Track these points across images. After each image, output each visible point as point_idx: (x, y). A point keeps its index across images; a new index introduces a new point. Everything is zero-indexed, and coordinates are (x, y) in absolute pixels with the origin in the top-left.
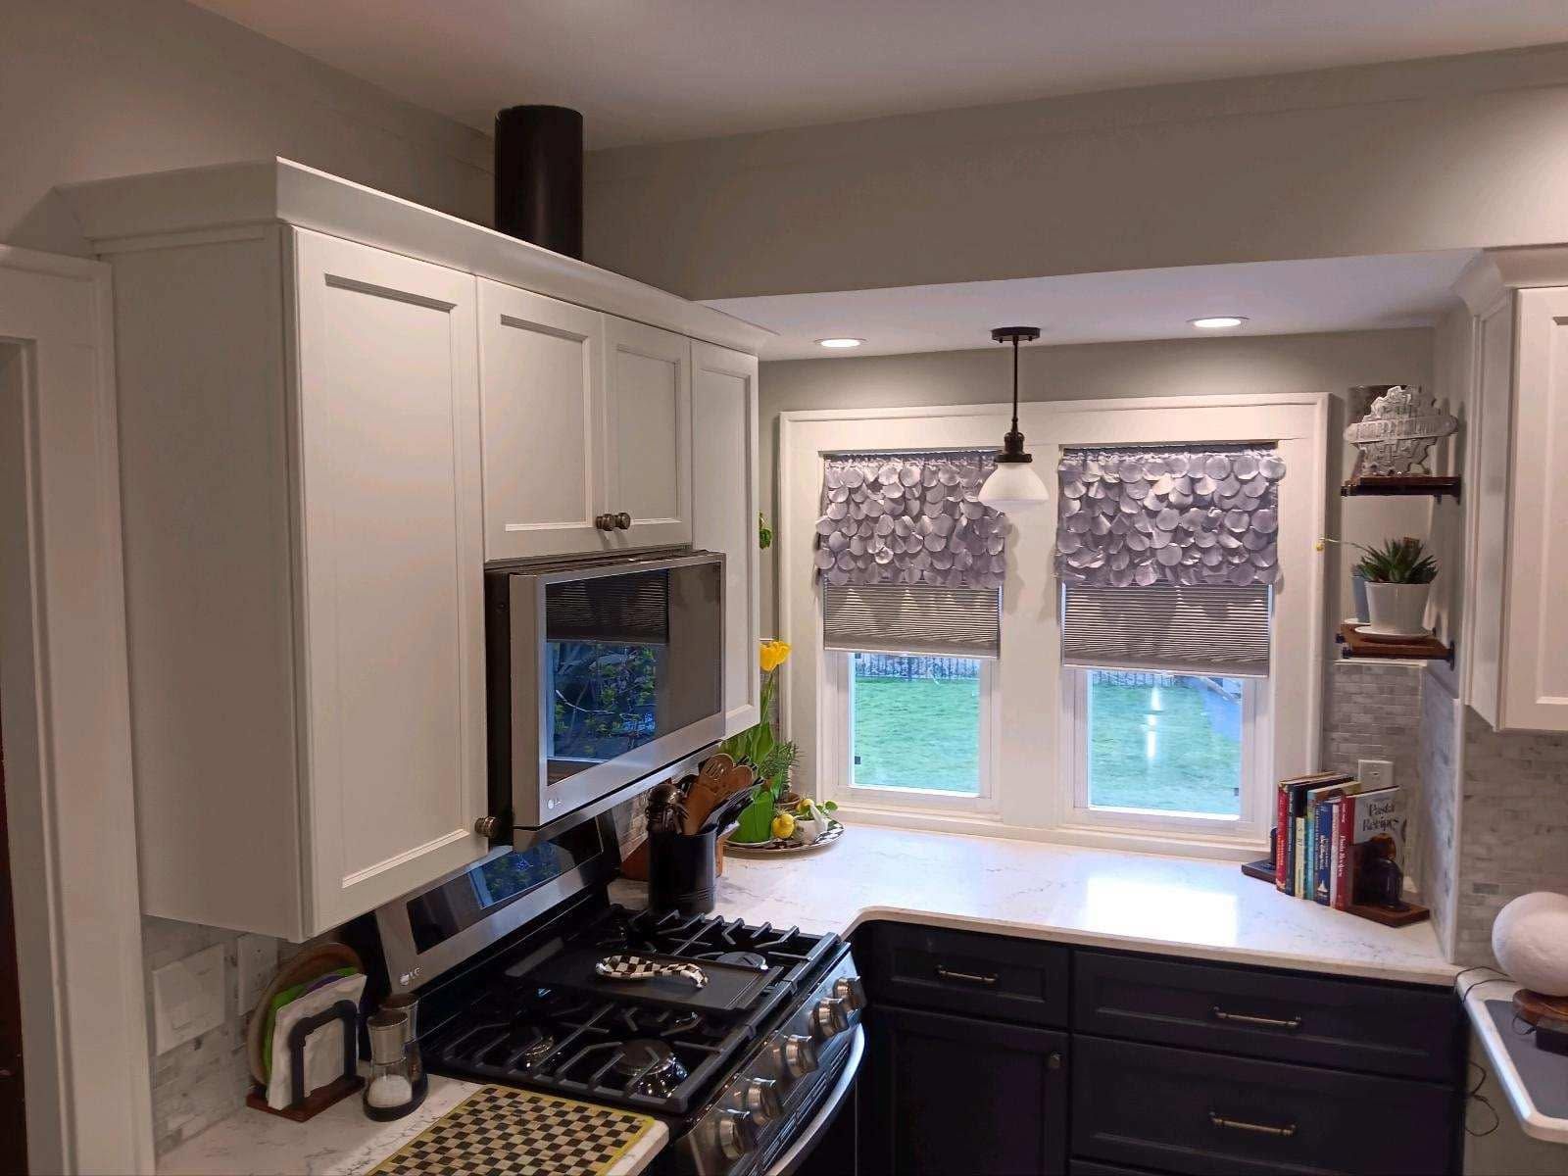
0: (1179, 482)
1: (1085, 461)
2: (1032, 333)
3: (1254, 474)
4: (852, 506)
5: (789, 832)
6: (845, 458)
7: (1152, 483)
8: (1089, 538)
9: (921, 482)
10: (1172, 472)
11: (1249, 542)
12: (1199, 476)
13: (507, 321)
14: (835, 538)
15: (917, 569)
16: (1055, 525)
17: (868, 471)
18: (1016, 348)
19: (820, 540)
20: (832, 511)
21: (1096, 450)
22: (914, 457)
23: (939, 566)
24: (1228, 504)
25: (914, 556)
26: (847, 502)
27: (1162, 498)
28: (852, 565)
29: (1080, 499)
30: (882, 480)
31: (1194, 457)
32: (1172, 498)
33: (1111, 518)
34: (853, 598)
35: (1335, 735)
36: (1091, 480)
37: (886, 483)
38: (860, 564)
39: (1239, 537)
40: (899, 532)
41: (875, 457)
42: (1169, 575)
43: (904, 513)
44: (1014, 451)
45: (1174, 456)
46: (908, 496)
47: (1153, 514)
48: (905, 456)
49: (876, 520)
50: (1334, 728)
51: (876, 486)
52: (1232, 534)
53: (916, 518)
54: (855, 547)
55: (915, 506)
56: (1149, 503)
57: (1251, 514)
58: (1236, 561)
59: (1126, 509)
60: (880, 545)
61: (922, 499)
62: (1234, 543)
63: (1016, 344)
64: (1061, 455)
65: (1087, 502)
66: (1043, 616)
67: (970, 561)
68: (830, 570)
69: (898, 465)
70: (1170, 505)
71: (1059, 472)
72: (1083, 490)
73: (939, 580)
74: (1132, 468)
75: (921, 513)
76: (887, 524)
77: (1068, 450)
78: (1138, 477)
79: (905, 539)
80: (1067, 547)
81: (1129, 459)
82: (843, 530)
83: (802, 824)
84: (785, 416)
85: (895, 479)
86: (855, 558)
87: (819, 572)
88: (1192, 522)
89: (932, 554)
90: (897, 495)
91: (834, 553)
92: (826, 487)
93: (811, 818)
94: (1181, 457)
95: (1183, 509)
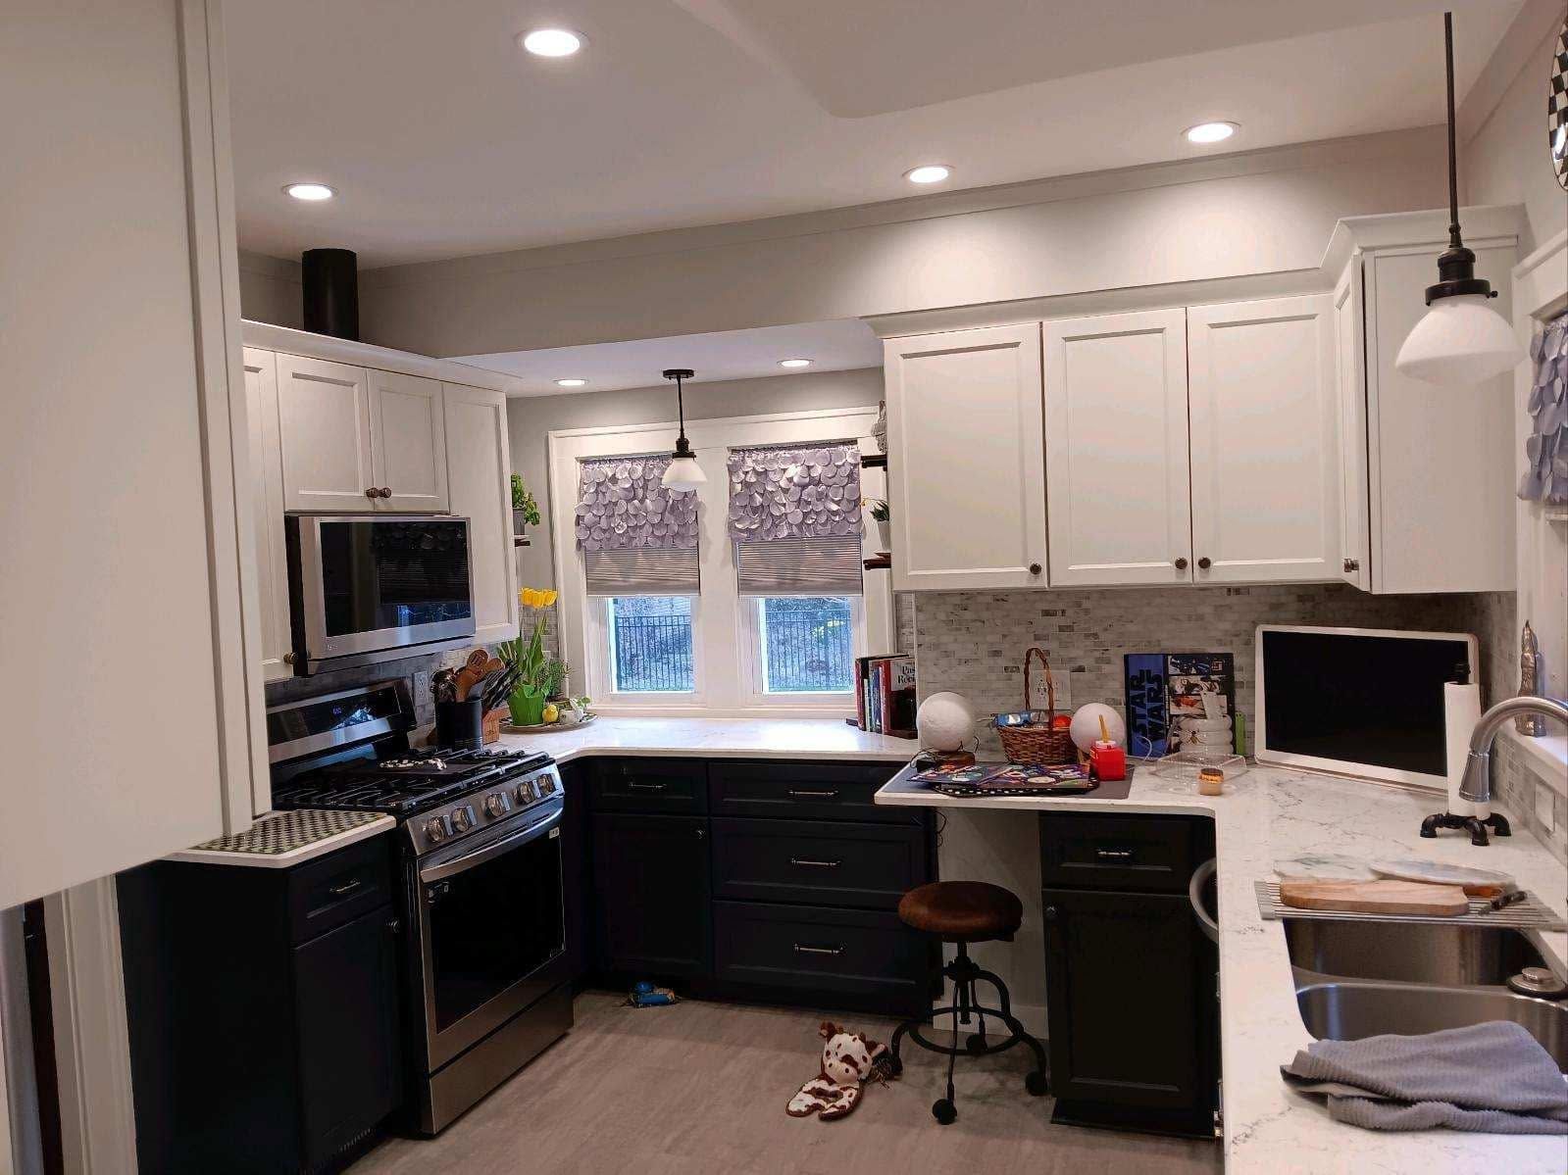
0: (799, 469)
1: (743, 457)
2: (689, 373)
3: (844, 460)
4: (600, 495)
5: (554, 717)
6: (595, 462)
7: (784, 470)
8: (748, 508)
9: (643, 476)
10: (796, 462)
11: (844, 506)
12: (812, 464)
13: (296, 376)
14: (588, 518)
15: (643, 536)
16: (728, 501)
17: (607, 470)
18: (679, 384)
19: (579, 518)
20: (587, 499)
21: (749, 450)
22: (638, 459)
23: (657, 533)
24: (830, 482)
25: (641, 527)
26: (596, 492)
27: (790, 480)
28: (602, 536)
29: (741, 482)
30: (618, 476)
31: (808, 452)
32: (795, 480)
33: (762, 495)
34: (604, 557)
35: (904, 630)
36: (747, 470)
37: (620, 478)
38: (607, 535)
39: (838, 503)
40: (632, 511)
41: (613, 460)
42: (795, 530)
43: (634, 498)
44: (683, 450)
45: (796, 452)
46: (635, 486)
47: (786, 491)
48: (632, 459)
49: (615, 504)
50: (903, 627)
51: (614, 480)
52: (833, 501)
53: (642, 501)
54: (604, 524)
55: (640, 492)
56: (783, 483)
57: (843, 487)
58: (837, 519)
59: (769, 489)
60: (618, 521)
61: (645, 488)
62: (834, 507)
63: (679, 381)
64: (729, 454)
65: (746, 484)
66: (724, 563)
67: (676, 528)
68: (585, 540)
69: (628, 465)
70: (795, 485)
71: (728, 465)
72: (743, 476)
73: (659, 543)
74: (774, 460)
75: (645, 497)
76: (623, 506)
77: (734, 451)
78: (776, 467)
79: (635, 516)
80: (735, 515)
81: (770, 455)
82: (594, 512)
83: (564, 712)
84: (552, 434)
85: (626, 474)
86: (605, 531)
87: (579, 542)
88: (809, 495)
89: (653, 525)
90: (627, 486)
91: (589, 528)
92: (582, 483)
93: (571, 708)
94: (801, 452)
95: (804, 487)
